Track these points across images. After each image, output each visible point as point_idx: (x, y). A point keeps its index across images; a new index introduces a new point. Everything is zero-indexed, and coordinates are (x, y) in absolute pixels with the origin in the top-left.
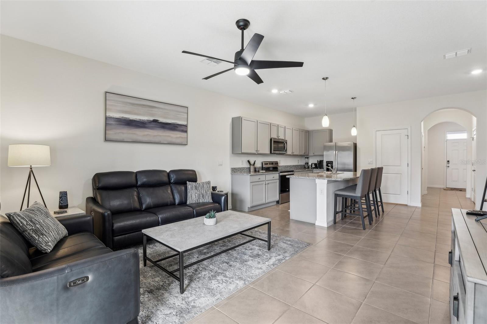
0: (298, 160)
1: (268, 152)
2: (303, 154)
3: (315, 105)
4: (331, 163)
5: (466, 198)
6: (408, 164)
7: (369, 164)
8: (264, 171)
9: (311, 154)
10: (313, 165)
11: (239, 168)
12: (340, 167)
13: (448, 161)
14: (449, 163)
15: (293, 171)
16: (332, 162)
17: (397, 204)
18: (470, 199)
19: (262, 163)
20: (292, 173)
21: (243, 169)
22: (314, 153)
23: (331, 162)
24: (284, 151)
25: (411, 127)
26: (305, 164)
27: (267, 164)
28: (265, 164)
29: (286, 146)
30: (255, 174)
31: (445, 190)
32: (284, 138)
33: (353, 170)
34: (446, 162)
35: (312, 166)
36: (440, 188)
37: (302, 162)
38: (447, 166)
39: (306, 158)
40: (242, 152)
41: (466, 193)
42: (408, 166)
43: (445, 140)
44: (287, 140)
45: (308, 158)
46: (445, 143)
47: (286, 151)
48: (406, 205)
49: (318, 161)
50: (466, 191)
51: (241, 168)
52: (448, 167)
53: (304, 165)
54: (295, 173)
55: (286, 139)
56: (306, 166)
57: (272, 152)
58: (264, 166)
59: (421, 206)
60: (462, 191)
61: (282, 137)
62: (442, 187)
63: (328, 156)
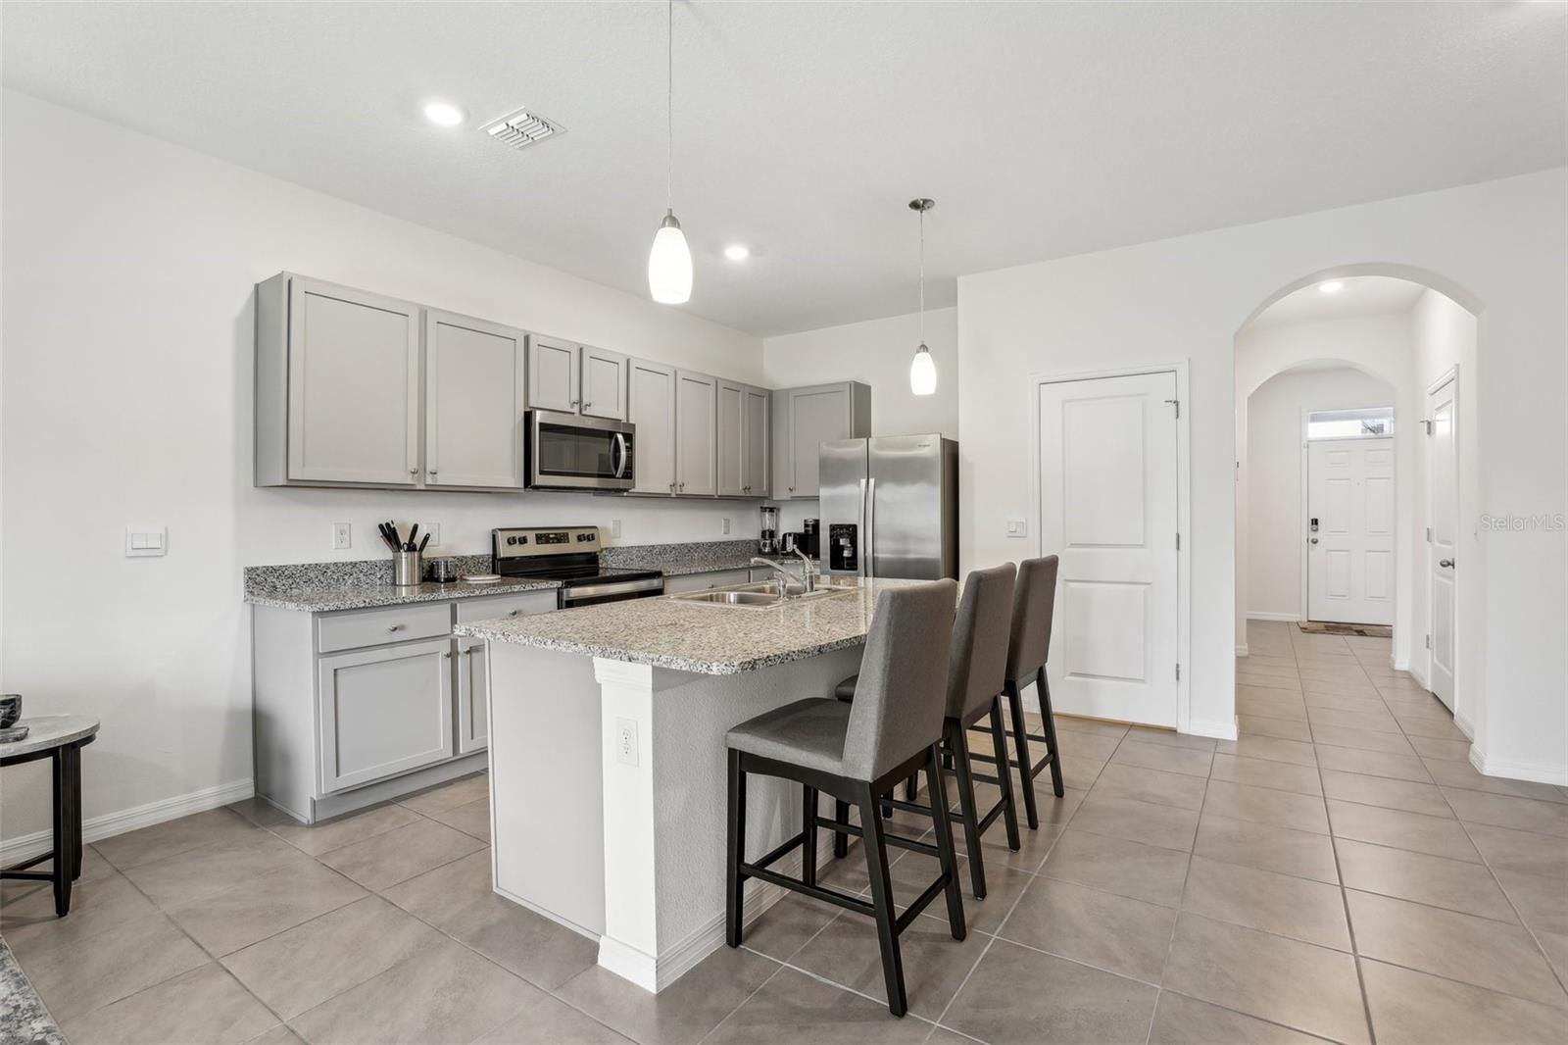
0: (727, 521)
1: (515, 480)
2: (742, 494)
3: (756, 250)
4: (851, 531)
5: (1394, 674)
6: (1178, 536)
7: (1013, 535)
8: (495, 579)
9: (780, 494)
10: (790, 540)
11: (307, 568)
12: (886, 550)
13: (1315, 522)
14: (1317, 530)
15: (657, 574)
16: (855, 527)
17: (1132, 726)
18: (1409, 676)
19: (494, 536)
20: (655, 583)
21: (348, 569)
22: (791, 490)
23: (848, 527)
24: (613, 477)
25: (1189, 360)
26: (760, 537)
27: (523, 541)
28: (511, 541)
29: (623, 453)
30: (427, 597)
31: (1303, 629)
32: (622, 416)
33: (942, 570)
34: (1306, 523)
35: (784, 547)
36: (1288, 622)
37: (746, 527)
38: (1311, 538)
39: (764, 509)
40: (291, 477)
41: (1391, 643)
42: (1178, 548)
43: (1304, 442)
44: (634, 425)
45: (772, 510)
46: (1305, 451)
47: (629, 474)
48: (1173, 731)
49: (806, 526)
50: (1391, 637)
51: (327, 566)
52: (1315, 542)
53: (758, 542)
54: (671, 586)
55: (631, 422)
56: (765, 545)
57: (539, 479)
58: (505, 551)
59: (1236, 739)
60: (1366, 635)
61: (605, 406)
62: (1295, 620)
63: (839, 504)
